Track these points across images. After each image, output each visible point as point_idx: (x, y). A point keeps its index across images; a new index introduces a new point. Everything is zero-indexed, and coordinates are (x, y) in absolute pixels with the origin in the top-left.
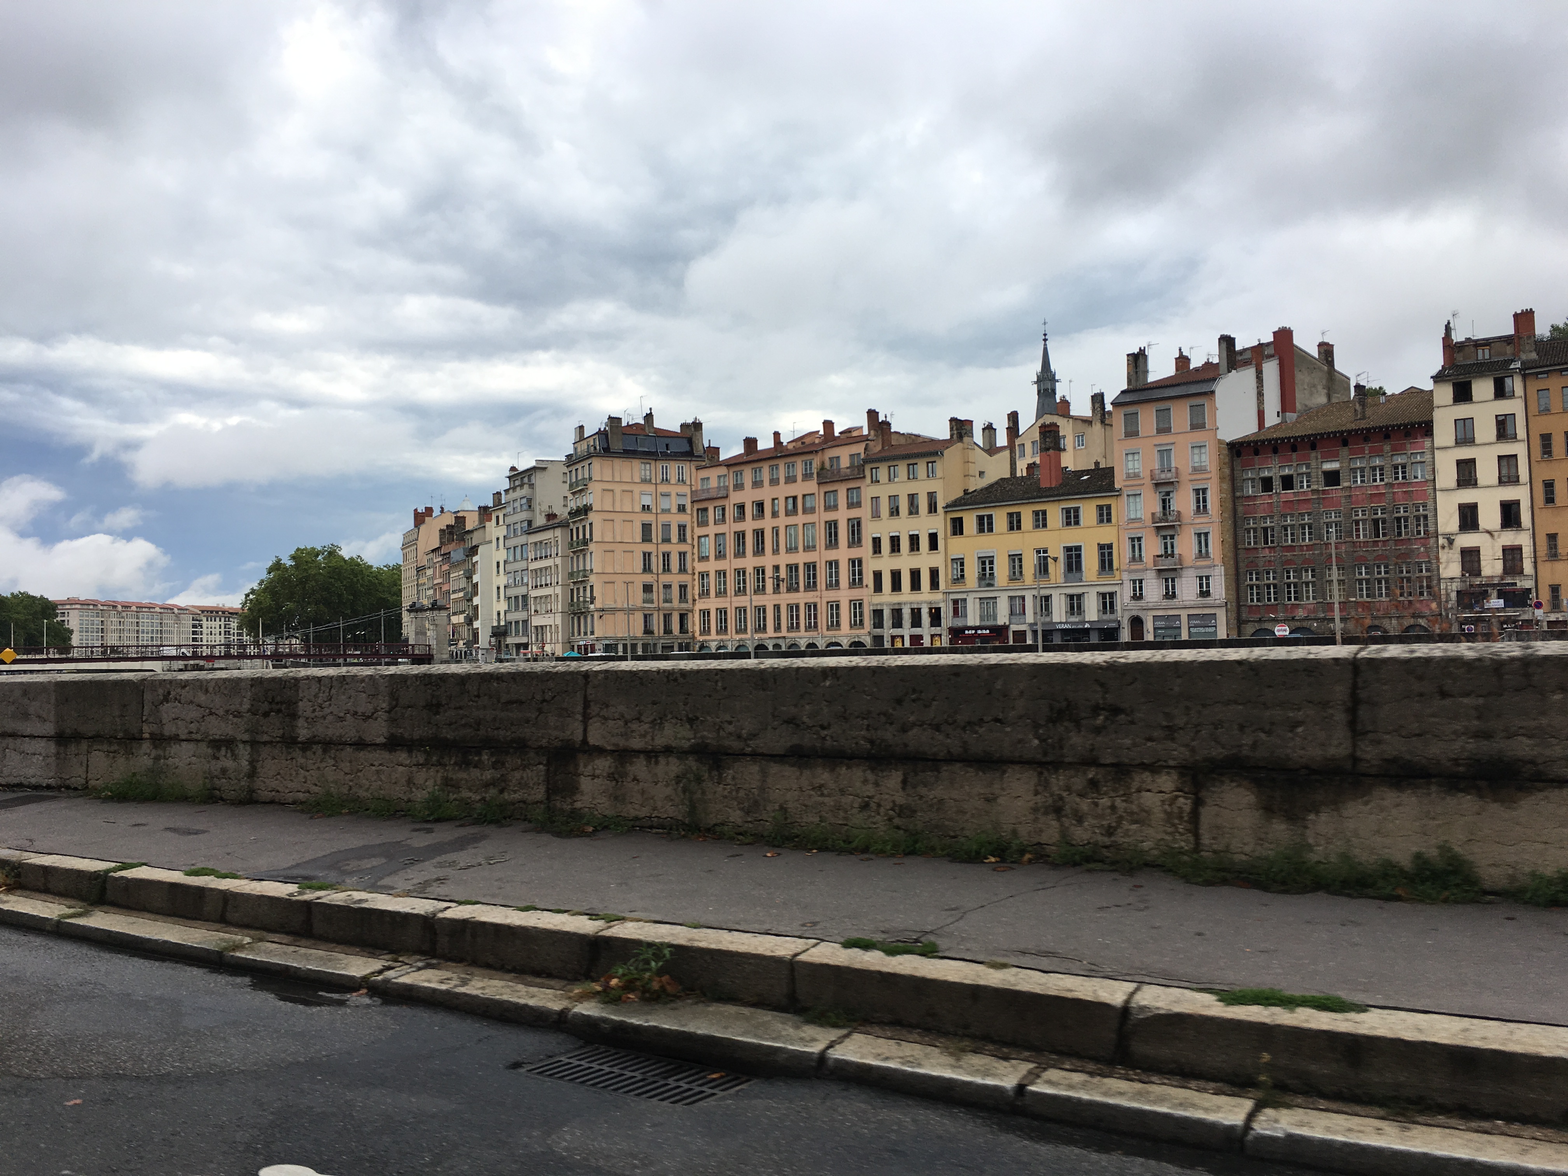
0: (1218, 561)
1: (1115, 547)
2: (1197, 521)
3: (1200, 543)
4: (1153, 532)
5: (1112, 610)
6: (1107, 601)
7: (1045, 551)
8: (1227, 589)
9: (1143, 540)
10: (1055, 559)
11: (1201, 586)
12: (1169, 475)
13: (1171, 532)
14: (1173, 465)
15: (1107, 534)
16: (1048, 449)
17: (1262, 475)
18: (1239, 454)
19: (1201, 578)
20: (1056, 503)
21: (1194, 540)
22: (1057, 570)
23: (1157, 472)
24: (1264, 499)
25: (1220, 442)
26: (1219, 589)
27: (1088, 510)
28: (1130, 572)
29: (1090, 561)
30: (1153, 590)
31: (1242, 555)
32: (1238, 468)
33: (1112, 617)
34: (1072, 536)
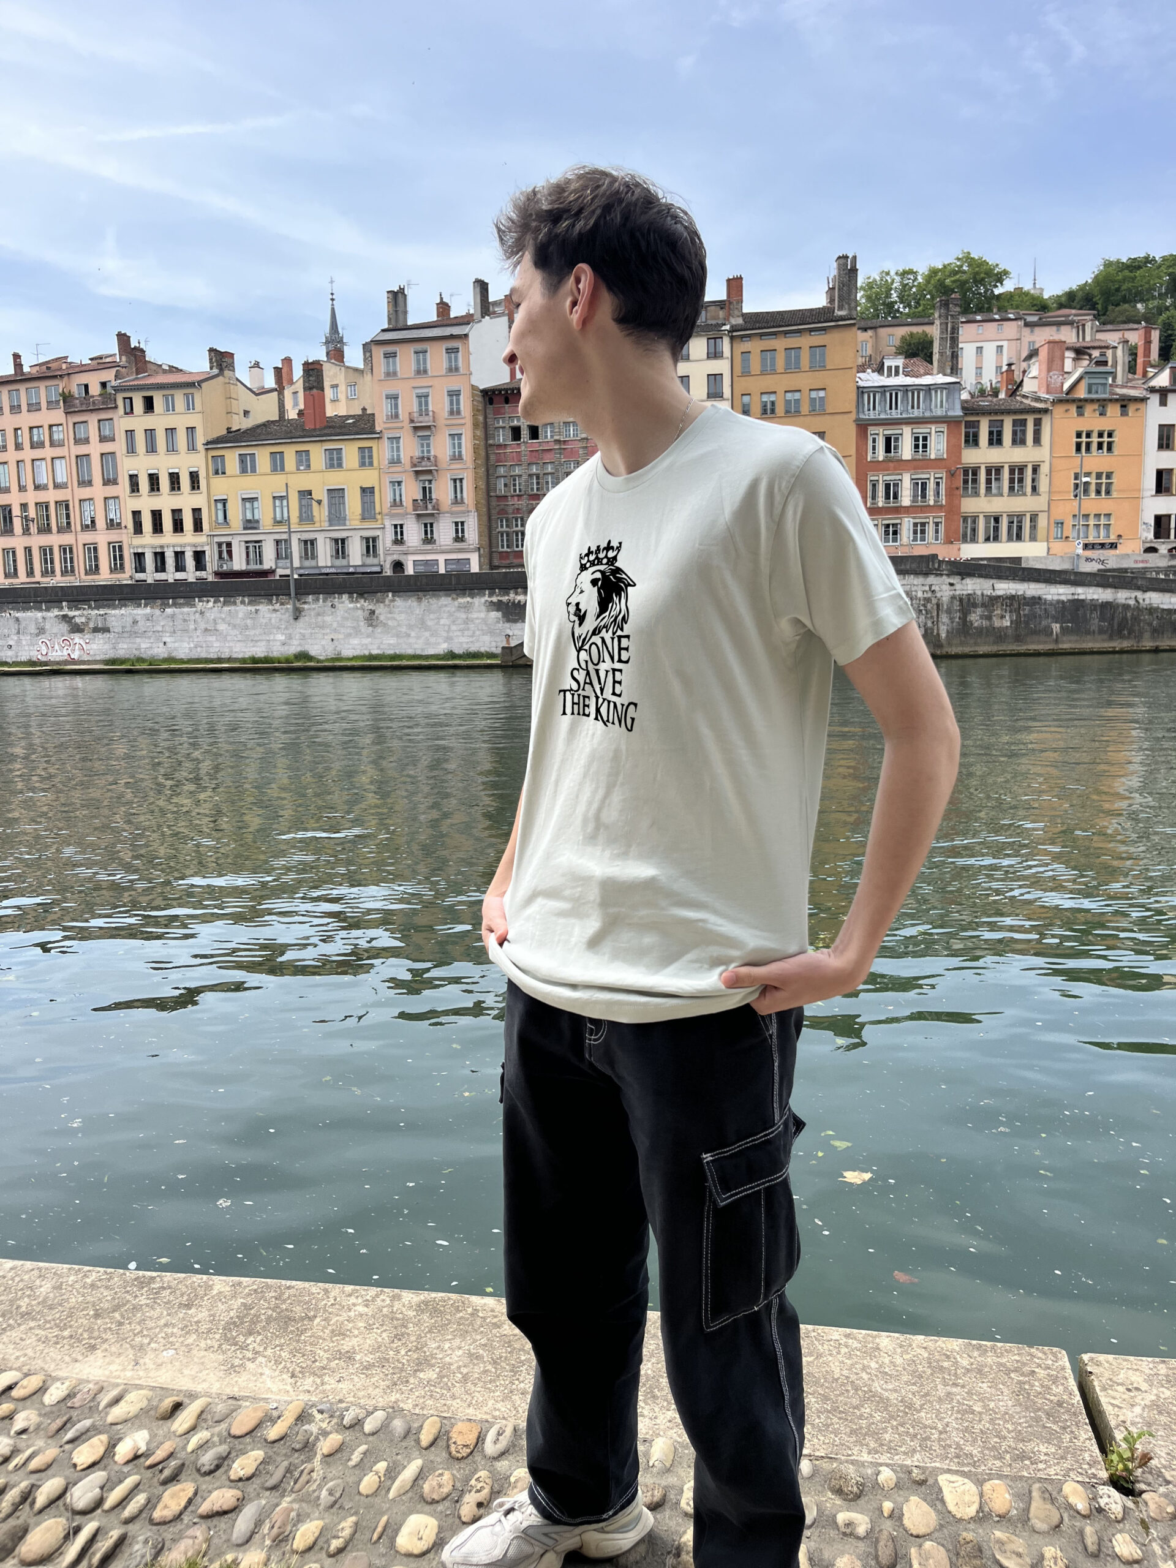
0: (472, 508)
1: (377, 491)
2: (453, 467)
3: (455, 487)
4: (412, 474)
5: (375, 555)
6: (370, 545)
7: (310, 493)
8: (480, 535)
9: (403, 484)
10: (319, 502)
11: (457, 531)
12: (427, 418)
13: (430, 478)
14: (430, 408)
15: (369, 477)
16: (311, 389)
17: (512, 424)
18: (491, 402)
19: (456, 524)
20: (319, 444)
21: (451, 484)
22: (321, 513)
23: (416, 415)
24: (512, 448)
25: (473, 387)
26: (472, 533)
27: (350, 452)
28: (392, 516)
29: (353, 504)
30: (413, 533)
31: (494, 503)
32: (490, 416)
33: (375, 561)
34: (335, 479)
